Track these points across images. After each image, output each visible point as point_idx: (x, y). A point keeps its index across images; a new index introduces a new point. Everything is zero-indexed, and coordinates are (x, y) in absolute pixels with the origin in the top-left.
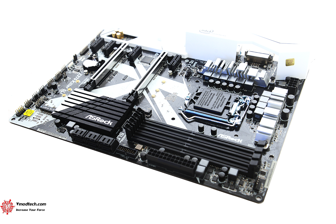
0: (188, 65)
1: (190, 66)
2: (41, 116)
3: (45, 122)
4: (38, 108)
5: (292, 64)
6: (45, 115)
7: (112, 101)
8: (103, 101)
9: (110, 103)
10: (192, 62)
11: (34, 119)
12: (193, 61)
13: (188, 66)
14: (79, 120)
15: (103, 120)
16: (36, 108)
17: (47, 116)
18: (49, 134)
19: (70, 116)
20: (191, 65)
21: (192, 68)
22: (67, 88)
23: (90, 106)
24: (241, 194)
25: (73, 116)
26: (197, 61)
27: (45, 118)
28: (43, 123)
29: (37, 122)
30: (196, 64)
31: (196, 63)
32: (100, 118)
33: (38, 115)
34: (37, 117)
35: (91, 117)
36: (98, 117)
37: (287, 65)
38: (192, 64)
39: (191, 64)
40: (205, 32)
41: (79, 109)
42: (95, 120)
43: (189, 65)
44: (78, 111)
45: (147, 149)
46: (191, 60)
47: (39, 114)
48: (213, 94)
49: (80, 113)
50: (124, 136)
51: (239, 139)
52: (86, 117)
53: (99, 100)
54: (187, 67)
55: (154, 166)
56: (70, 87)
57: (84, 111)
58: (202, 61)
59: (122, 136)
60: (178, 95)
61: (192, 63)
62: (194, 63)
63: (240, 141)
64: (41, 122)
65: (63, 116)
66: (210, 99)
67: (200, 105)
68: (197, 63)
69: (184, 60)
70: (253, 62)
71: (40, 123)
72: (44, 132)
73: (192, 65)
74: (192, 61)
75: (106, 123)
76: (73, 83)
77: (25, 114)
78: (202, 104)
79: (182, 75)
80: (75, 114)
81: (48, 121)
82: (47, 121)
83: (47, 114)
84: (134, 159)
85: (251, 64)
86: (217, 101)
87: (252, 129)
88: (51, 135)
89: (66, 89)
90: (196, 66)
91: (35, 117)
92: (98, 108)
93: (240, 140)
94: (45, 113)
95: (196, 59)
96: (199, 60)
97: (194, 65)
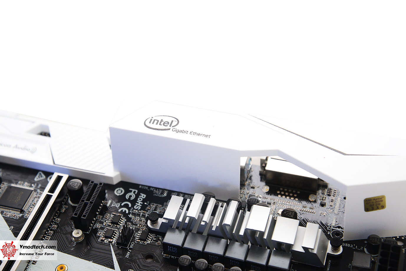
0: (122, 204)
1: (129, 209)
5: (380, 206)
10: (132, 195)
12: (134, 192)
13: (124, 209)
20: (130, 205)
21: (133, 214)
30: (144, 201)
31: (143, 196)
37: (367, 209)
38: (134, 202)
39: (129, 200)
43: (126, 206)
46: (130, 189)
54: (120, 210)
58: (156, 188)
61: (132, 198)
62: (137, 196)
68: (145, 196)
69: (112, 187)
70: (281, 186)
73: (133, 206)
74: (133, 190)
79: (109, 240)
85: (278, 192)
90: (143, 207)
95: (142, 185)
96: (149, 187)
97: (139, 204)
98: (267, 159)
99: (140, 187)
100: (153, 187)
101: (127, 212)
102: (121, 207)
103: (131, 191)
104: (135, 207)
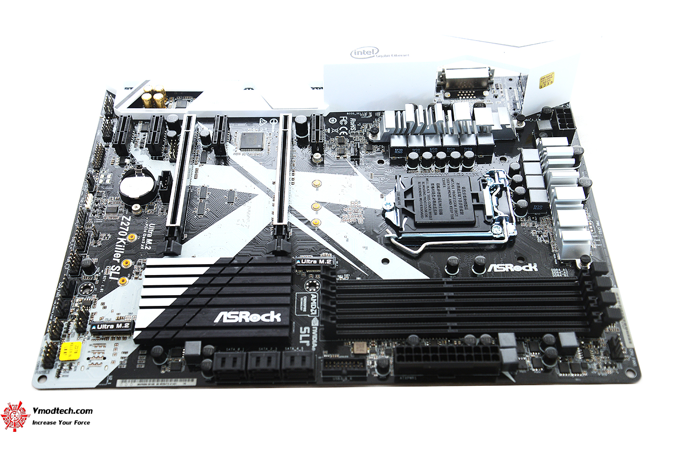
0: (340, 129)
1: (347, 131)
2: (102, 348)
3: (123, 360)
4: (81, 331)
5: (550, 82)
6: (110, 344)
7: (248, 264)
8: (228, 270)
9: (246, 270)
10: (344, 120)
11: (92, 362)
12: (345, 118)
13: (344, 132)
14: (205, 334)
15: (258, 315)
16: (76, 334)
17: (116, 344)
18: (149, 384)
19: (179, 329)
20: (347, 129)
21: (351, 134)
22: (118, 261)
23: (207, 291)
24: (596, 375)
25: (184, 328)
26: (353, 117)
27: (116, 349)
28: (117, 364)
29: (103, 365)
30: (355, 123)
31: (353, 120)
32: (247, 313)
33: (94, 349)
34: (96, 355)
35: (227, 317)
36: (241, 313)
37: (541, 87)
38: (349, 126)
39: (344, 125)
40: (363, 56)
41: (188, 306)
42: (240, 321)
43: (344, 130)
44: (188, 313)
45: (376, 346)
46: (341, 117)
47: (96, 345)
48: (435, 186)
49: (196, 314)
50: (313, 333)
51: (530, 265)
52: (217, 320)
53: (217, 270)
54: (340, 134)
55: (411, 378)
56: (123, 257)
57: (201, 306)
58: (361, 112)
59: (308, 336)
60: (363, 205)
61: (346, 123)
62: (349, 121)
63: (533, 267)
64: (113, 362)
65: (163, 335)
66: (436, 198)
67: (426, 216)
68: (355, 119)
69: (326, 119)
70: (459, 90)
71: (112, 368)
72: (135, 384)
73: (349, 128)
74: (344, 117)
75: (268, 320)
76: (122, 244)
77: (63, 357)
78: (428, 213)
79: (344, 156)
80: (188, 322)
81: (127, 355)
82: (124, 355)
83: (113, 339)
84: (364, 376)
85: (458, 95)
86: (452, 198)
87: (540, 236)
88: (155, 385)
89: (116, 264)
90: (358, 128)
91: (91, 355)
92: (227, 290)
93: (533, 265)
94: (107, 339)
95: (349, 112)
96: (355, 112)
97: (353, 127)
98: (444, 71)
99: (348, 114)
100: (358, 112)
101: (347, 134)
102: (340, 131)
103: (342, 119)
104: (351, 129)
